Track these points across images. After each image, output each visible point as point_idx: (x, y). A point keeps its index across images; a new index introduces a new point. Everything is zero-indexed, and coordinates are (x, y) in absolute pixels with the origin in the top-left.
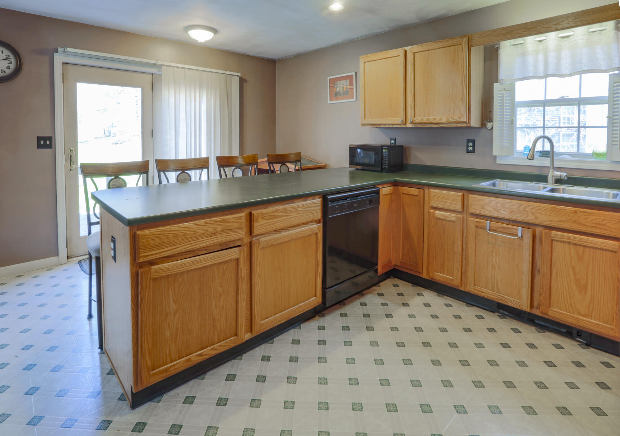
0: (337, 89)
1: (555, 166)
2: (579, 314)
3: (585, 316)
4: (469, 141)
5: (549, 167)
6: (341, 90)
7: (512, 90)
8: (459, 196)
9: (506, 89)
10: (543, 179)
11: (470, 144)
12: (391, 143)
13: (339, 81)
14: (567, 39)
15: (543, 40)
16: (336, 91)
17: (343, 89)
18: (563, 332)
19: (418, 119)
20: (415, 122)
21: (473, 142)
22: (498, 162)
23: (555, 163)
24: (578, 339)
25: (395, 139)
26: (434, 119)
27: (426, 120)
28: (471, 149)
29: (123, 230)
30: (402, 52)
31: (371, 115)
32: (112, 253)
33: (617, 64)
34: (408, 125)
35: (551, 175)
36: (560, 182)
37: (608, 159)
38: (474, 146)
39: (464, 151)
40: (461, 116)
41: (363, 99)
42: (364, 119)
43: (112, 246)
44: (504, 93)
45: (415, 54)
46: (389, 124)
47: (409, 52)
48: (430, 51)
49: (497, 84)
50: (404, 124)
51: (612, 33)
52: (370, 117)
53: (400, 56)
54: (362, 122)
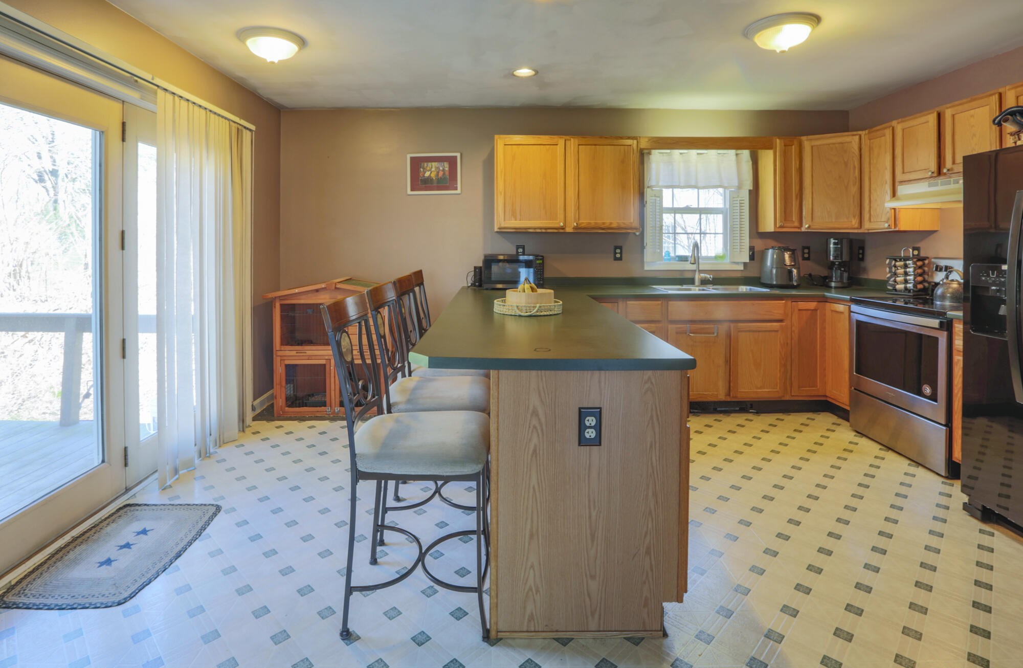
0: (426, 174)
1: (700, 269)
2: (757, 388)
3: (760, 388)
4: (616, 248)
5: (695, 271)
6: (433, 175)
7: (660, 196)
8: (659, 304)
9: (657, 196)
10: (691, 281)
11: (618, 251)
12: (518, 252)
13: (430, 163)
14: (701, 156)
15: (684, 153)
16: (424, 176)
17: (438, 176)
18: (737, 410)
19: (583, 223)
20: (580, 226)
21: (621, 248)
23: (700, 266)
24: (751, 411)
25: (523, 247)
26: (604, 223)
27: (594, 224)
28: (618, 256)
29: (646, 383)
30: (561, 141)
31: (514, 216)
32: (590, 434)
33: (736, 183)
34: (569, 229)
35: (697, 278)
36: (704, 282)
37: (728, 261)
38: (621, 253)
39: (612, 259)
40: (632, 221)
41: (503, 193)
42: (503, 220)
43: (587, 424)
44: (655, 200)
45: (580, 146)
46: (541, 228)
47: (573, 143)
48: (597, 146)
49: (648, 190)
50: (563, 228)
51: (734, 158)
52: (513, 218)
53: (558, 146)
54: (500, 225)
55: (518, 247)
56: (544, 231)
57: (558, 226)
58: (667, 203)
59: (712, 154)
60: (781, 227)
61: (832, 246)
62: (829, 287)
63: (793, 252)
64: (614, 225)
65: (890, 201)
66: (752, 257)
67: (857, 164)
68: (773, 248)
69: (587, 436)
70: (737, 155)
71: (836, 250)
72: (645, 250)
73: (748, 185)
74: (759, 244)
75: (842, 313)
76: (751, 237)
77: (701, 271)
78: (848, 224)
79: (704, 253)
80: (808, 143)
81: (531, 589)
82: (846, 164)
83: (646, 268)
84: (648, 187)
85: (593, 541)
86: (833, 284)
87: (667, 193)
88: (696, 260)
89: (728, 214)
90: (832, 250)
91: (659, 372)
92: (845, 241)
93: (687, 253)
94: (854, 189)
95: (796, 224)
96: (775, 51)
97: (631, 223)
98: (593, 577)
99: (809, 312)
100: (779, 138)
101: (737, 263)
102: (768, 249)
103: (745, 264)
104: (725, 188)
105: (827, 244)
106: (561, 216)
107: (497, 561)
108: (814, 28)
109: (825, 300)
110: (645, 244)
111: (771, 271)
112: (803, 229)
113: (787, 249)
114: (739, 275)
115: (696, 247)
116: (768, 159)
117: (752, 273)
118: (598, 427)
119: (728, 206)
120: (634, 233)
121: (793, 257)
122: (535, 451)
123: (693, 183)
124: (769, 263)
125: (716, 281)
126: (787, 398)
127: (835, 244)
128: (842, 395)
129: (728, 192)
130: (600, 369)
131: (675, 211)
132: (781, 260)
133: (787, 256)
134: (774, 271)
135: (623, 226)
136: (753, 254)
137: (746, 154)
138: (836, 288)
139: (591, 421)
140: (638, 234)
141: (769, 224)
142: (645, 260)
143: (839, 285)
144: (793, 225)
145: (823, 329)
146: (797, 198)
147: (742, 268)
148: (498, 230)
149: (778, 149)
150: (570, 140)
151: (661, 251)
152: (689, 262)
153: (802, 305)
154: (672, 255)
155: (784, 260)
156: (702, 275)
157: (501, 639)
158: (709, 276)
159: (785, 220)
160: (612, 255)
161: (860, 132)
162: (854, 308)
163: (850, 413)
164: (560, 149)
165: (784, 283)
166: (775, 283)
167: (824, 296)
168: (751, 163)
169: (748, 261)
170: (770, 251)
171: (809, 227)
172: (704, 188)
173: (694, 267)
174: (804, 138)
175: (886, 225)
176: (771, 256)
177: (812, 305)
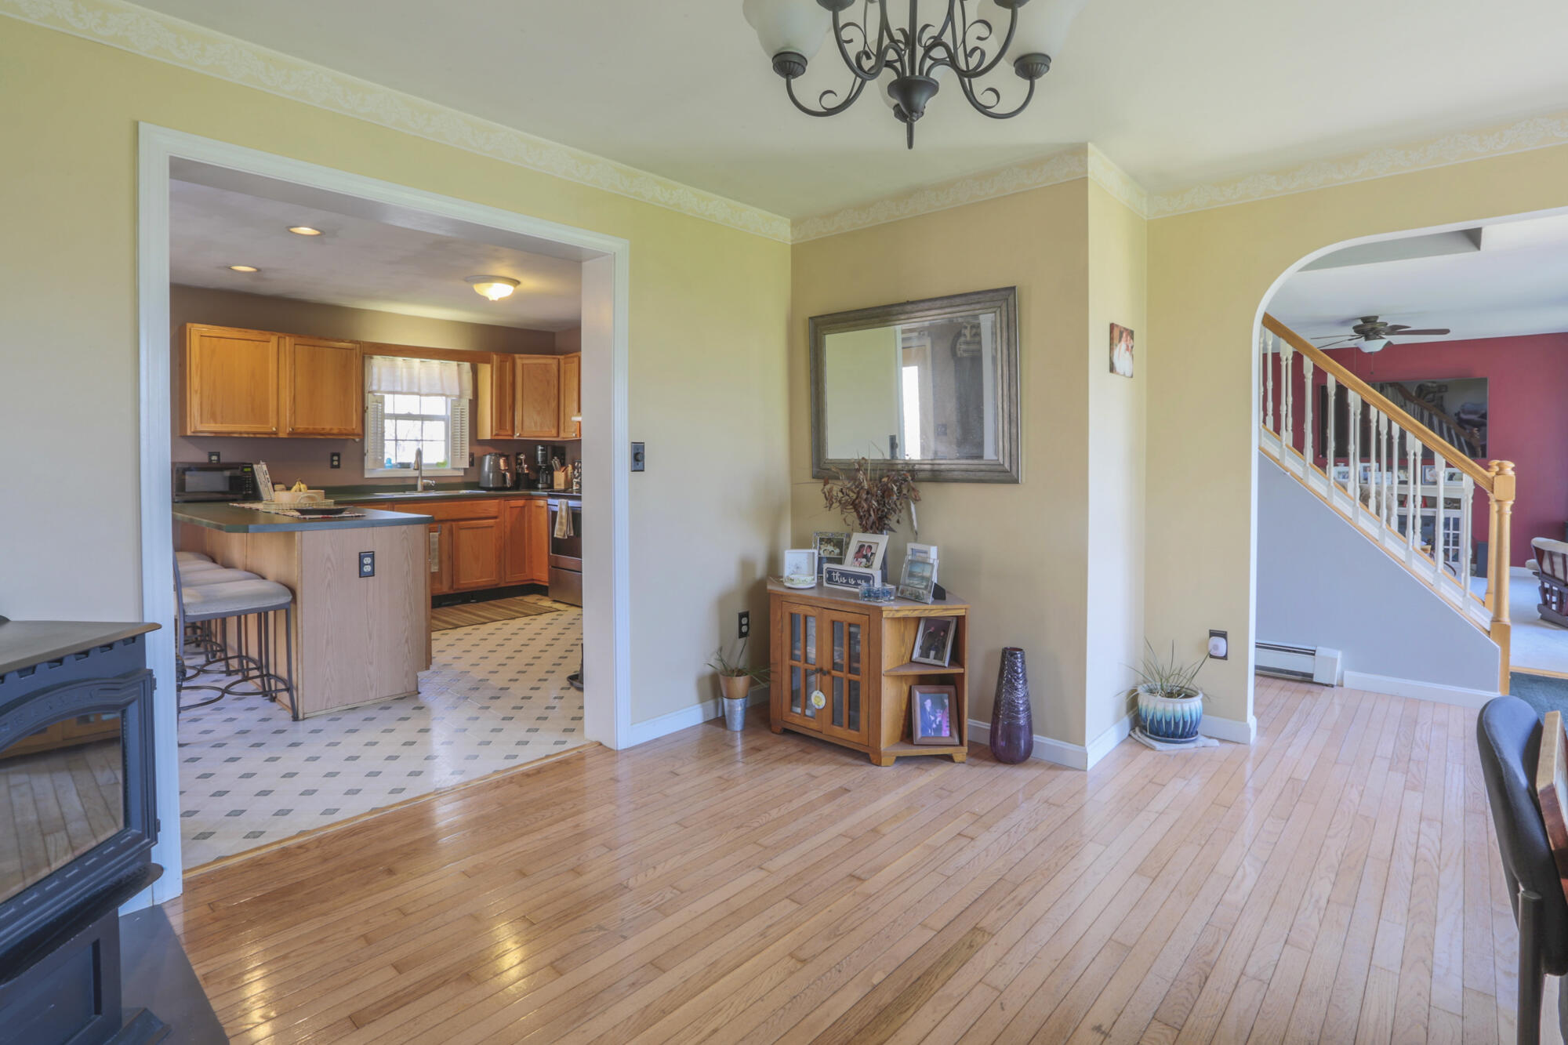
1: (423, 475)
2: (477, 579)
4: (334, 455)
5: (418, 477)
7: (382, 401)
9: (378, 401)
10: (414, 488)
11: (336, 458)
12: (211, 460)
18: (459, 602)
19: (299, 428)
20: (296, 431)
21: (338, 455)
22: (367, 476)
23: (423, 472)
24: (472, 601)
25: (218, 454)
26: (323, 429)
27: (311, 429)
28: (336, 463)
29: (403, 533)
30: (274, 339)
31: (213, 417)
32: (367, 569)
33: (457, 393)
34: (282, 435)
35: (420, 483)
36: (426, 488)
37: (449, 466)
38: (339, 460)
39: (329, 466)
40: (354, 427)
41: (199, 392)
42: (197, 423)
43: (365, 562)
44: (377, 406)
45: (297, 346)
46: (248, 433)
47: (288, 341)
48: (317, 348)
49: (370, 395)
50: (275, 433)
51: (456, 368)
52: (212, 421)
53: (270, 343)
54: (195, 427)
55: (211, 454)
56: (251, 436)
57: (270, 430)
58: (388, 410)
59: (435, 364)
60: (496, 435)
61: (540, 452)
62: (537, 489)
63: (507, 457)
64: (335, 431)
65: (576, 416)
66: (472, 464)
67: (556, 382)
68: (490, 454)
69: (365, 570)
70: (458, 365)
71: (543, 455)
72: (366, 458)
73: (469, 395)
74: (478, 451)
75: (542, 507)
76: (471, 444)
77: (423, 478)
78: (548, 434)
79: (426, 460)
80: (521, 360)
81: (328, 680)
82: (548, 383)
83: (367, 475)
84: (369, 392)
85: (370, 639)
86: (540, 486)
87: (388, 398)
88: (419, 465)
89: (451, 423)
90: (540, 456)
91: (411, 526)
92: (549, 448)
93: (411, 459)
94: (554, 404)
95: (510, 433)
96: (487, 298)
97: (353, 429)
98: (371, 663)
99: (518, 509)
100: (497, 355)
101: (458, 469)
102: (486, 455)
103: (465, 469)
104: (447, 396)
105: (536, 451)
106: (273, 421)
107: (302, 664)
108: (515, 287)
109: (531, 498)
110: (366, 451)
111: (489, 476)
112: (515, 438)
113: (501, 455)
114: (459, 480)
115: (419, 453)
116: (486, 372)
117: (472, 479)
118: (373, 564)
119: (449, 414)
120: (354, 440)
121: (507, 463)
122: (329, 584)
123: (416, 390)
124: (486, 469)
125: (437, 488)
126: (503, 585)
127: (542, 450)
128: (542, 576)
129: (449, 400)
130: (373, 526)
131: (397, 417)
132: (496, 467)
133: (502, 462)
134: (491, 475)
135: (345, 432)
136: (473, 460)
137: (467, 366)
138: (542, 488)
139: (367, 560)
140: (357, 440)
141: (486, 432)
142: (366, 467)
143: (545, 486)
144: (506, 433)
145: (530, 522)
146: (510, 409)
147: (462, 474)
148: (192, 434)
149: (495, 363)
150: (285, 338)
151: (383, 458)
152: (412, 468)
153: (514, 503)
154: (393, 462)
155: (499, 465)
156: (425, 481)
157: (307, 718)
158: (431, 482)
159: (501, 429)
160: (329, 463)
161: (559, 357)
162: (550, 501)
163: (549, 590)
164: (272, 346)
165: (500, 485)
166: (491, 486)
167: (530, 495)
168: (471, 374)
169: (468, 467)
170: (488, 457)
171: (519, 436)
172: (427, 395)
173: (416, 473)
174: (517, 356)
175: (574, 435)
176: (488, 461)
177: (521, 503)
